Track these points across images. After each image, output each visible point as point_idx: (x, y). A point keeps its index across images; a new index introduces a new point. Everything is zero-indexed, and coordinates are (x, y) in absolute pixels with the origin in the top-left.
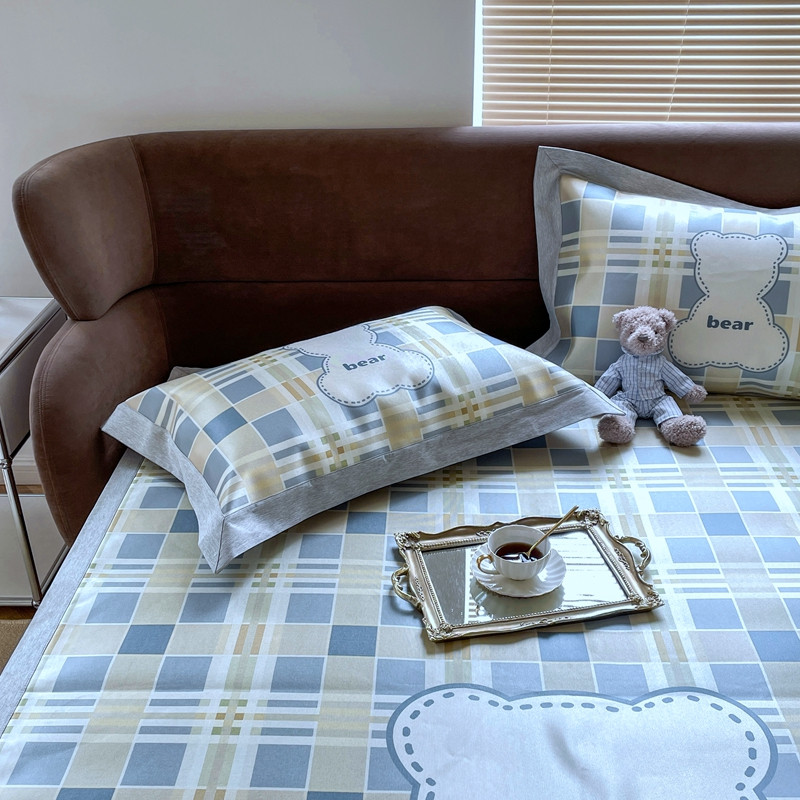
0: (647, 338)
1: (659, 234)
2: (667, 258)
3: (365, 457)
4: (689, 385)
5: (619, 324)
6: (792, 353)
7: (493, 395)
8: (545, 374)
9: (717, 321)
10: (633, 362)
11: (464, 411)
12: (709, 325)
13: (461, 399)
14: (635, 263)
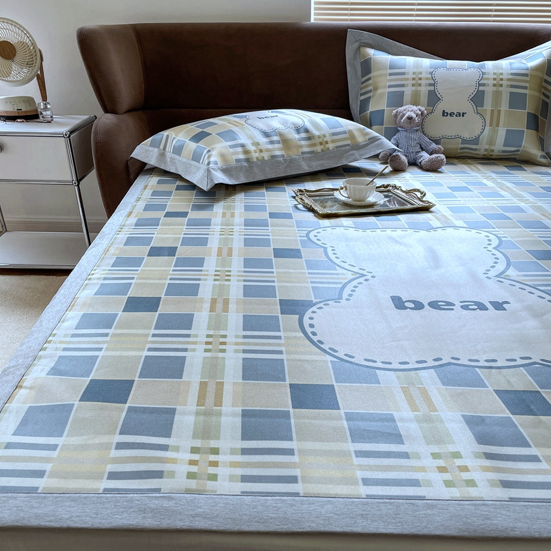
0: (412, 118)
1: (415, 70)
2: (420, 82)
3: (273, 157)
4: (434, 146)
5: (396, 116)
6: (487, 128)
7: (336, 137)
8: (360, 130)
9: (447, 113)
10: (405, 133)
11: (321, 144)
12: (443, 115)
13: (319, 137)
14: (403, 86)
